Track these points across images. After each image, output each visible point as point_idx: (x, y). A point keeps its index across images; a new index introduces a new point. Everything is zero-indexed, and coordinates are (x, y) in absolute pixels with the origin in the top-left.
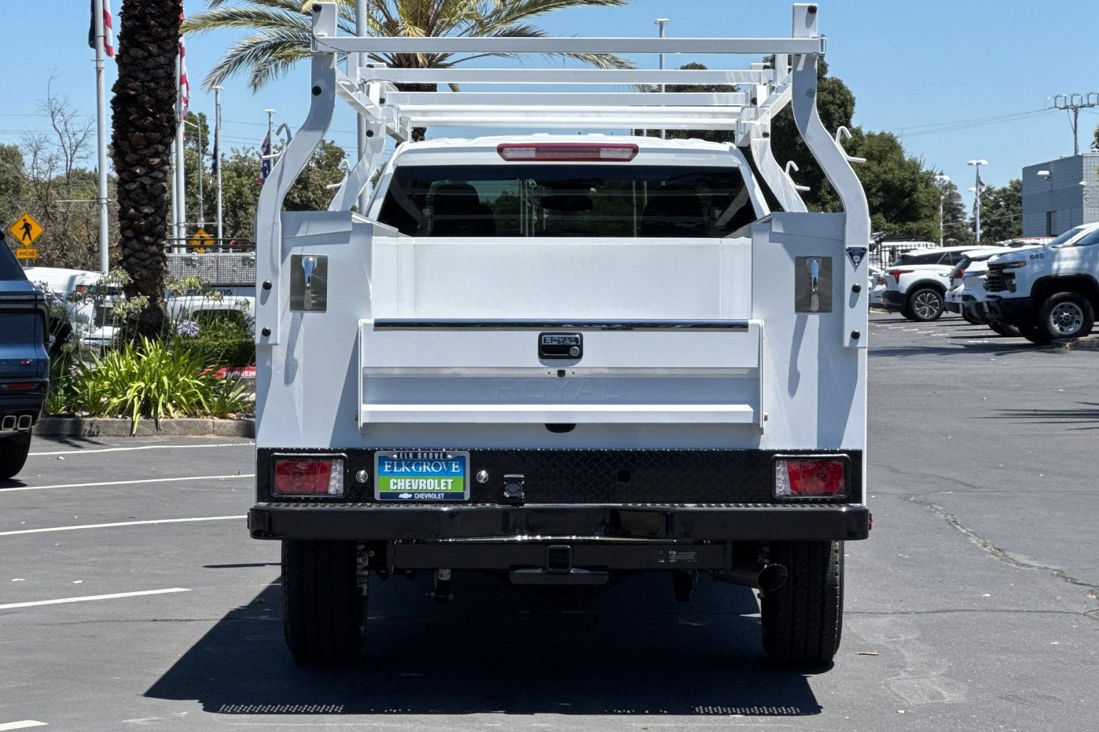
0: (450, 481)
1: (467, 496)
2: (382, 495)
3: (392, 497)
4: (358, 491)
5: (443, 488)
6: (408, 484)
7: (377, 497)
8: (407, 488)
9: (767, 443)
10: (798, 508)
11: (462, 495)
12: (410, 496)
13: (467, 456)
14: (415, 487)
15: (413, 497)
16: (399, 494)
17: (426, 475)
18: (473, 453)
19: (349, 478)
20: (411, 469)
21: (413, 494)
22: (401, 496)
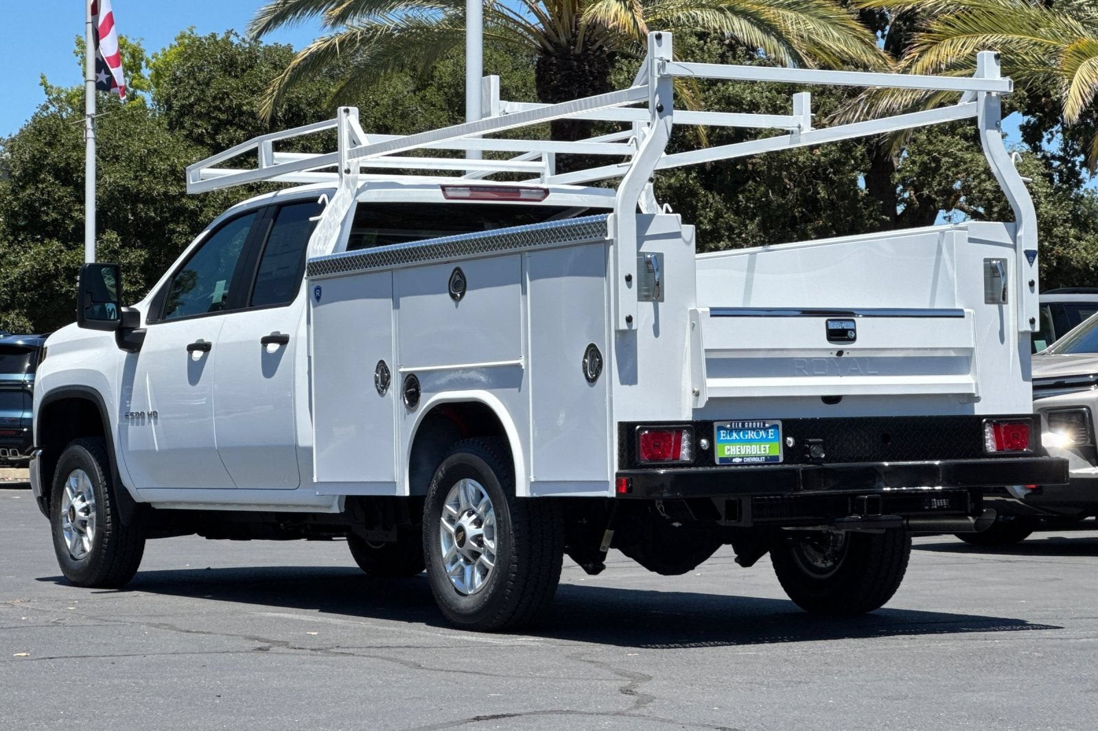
0: (767, 446)
1: (781, 460)
2: (722, 460)
3: (727, 461)
4: (703, 457)
5: (763, 452)
6: (738, 450)
7: (717, 462)
8: (738, 453)
9: (979, 410)
10: (1016, 459)
11: (777, 458)
12: (741, 460)
13: (780, 424)
14: (743, 453)
15: (743, 461)
16: (732, 458)
17: (750, 441)
18: (785, 422)
19: (695, 446)
20: (739, 436)
21: (743, 458)
22: (734, 460)
